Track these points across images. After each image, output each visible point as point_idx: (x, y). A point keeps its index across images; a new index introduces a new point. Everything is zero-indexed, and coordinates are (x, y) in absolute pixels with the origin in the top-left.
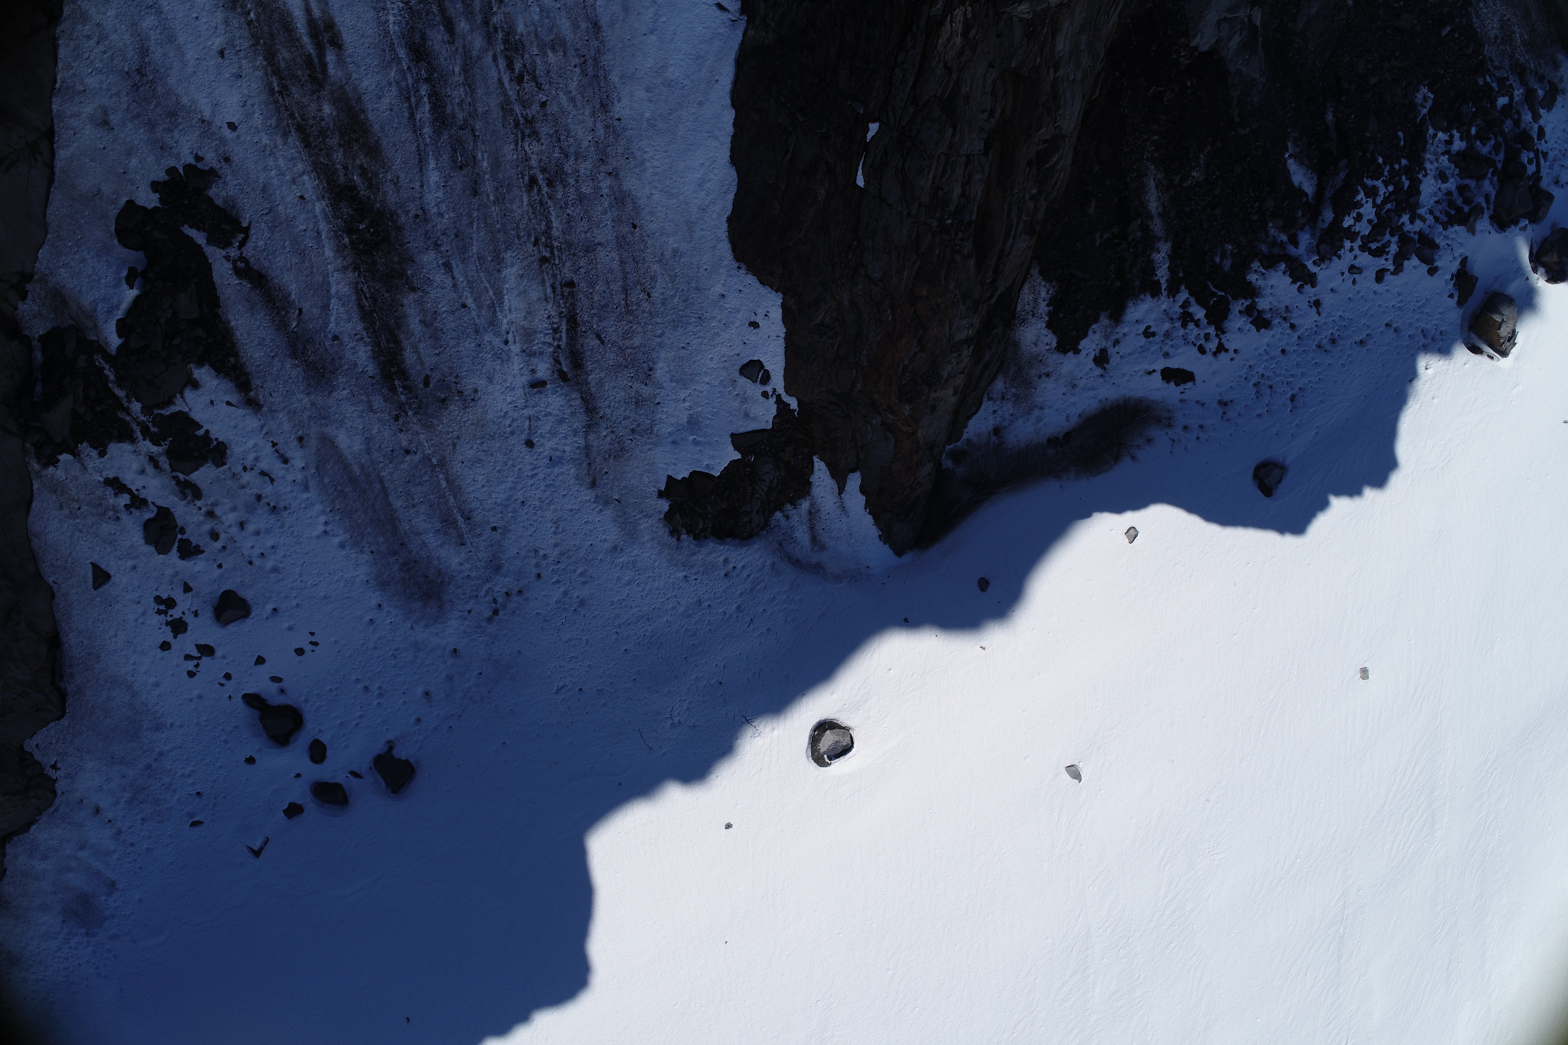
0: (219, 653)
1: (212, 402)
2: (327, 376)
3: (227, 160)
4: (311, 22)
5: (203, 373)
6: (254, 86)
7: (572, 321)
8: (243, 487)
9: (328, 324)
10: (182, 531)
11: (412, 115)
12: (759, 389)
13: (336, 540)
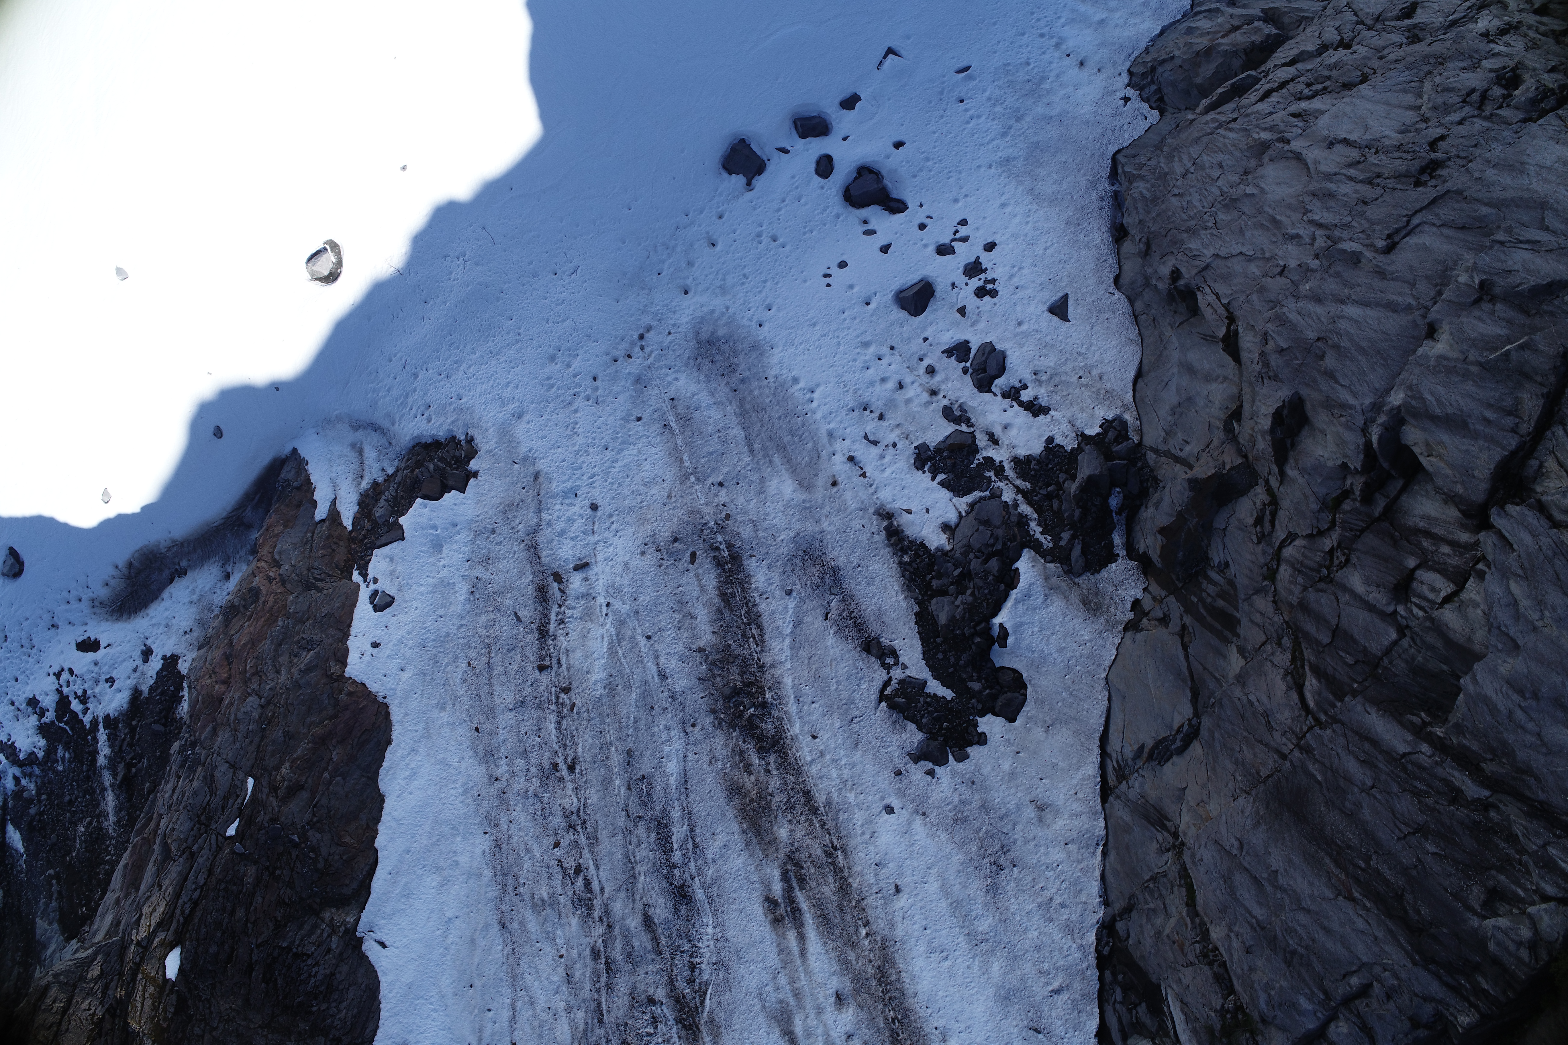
0: (932, 249)
1: (927, 511)
2: (800, 553)
3: (898, 773)
4: (799, 925)
5: (936, 540)
6: (862, 855)
7: (543, 632)
8: (898, 425)
9: (797, 606)
10: (965, 371)
11: (692, 830)
12: (379, 586)
13: (801, 384)
